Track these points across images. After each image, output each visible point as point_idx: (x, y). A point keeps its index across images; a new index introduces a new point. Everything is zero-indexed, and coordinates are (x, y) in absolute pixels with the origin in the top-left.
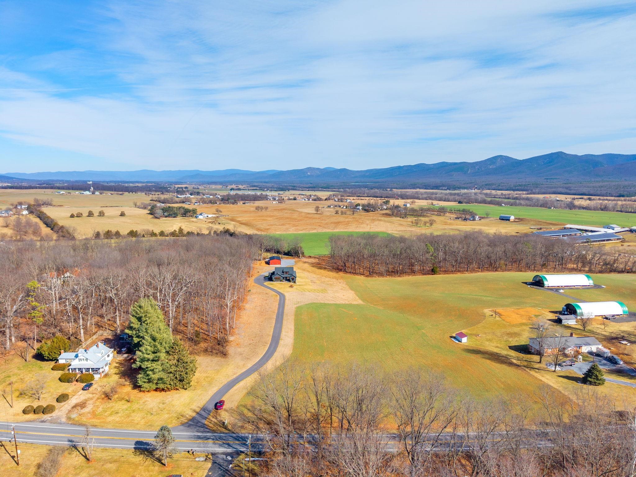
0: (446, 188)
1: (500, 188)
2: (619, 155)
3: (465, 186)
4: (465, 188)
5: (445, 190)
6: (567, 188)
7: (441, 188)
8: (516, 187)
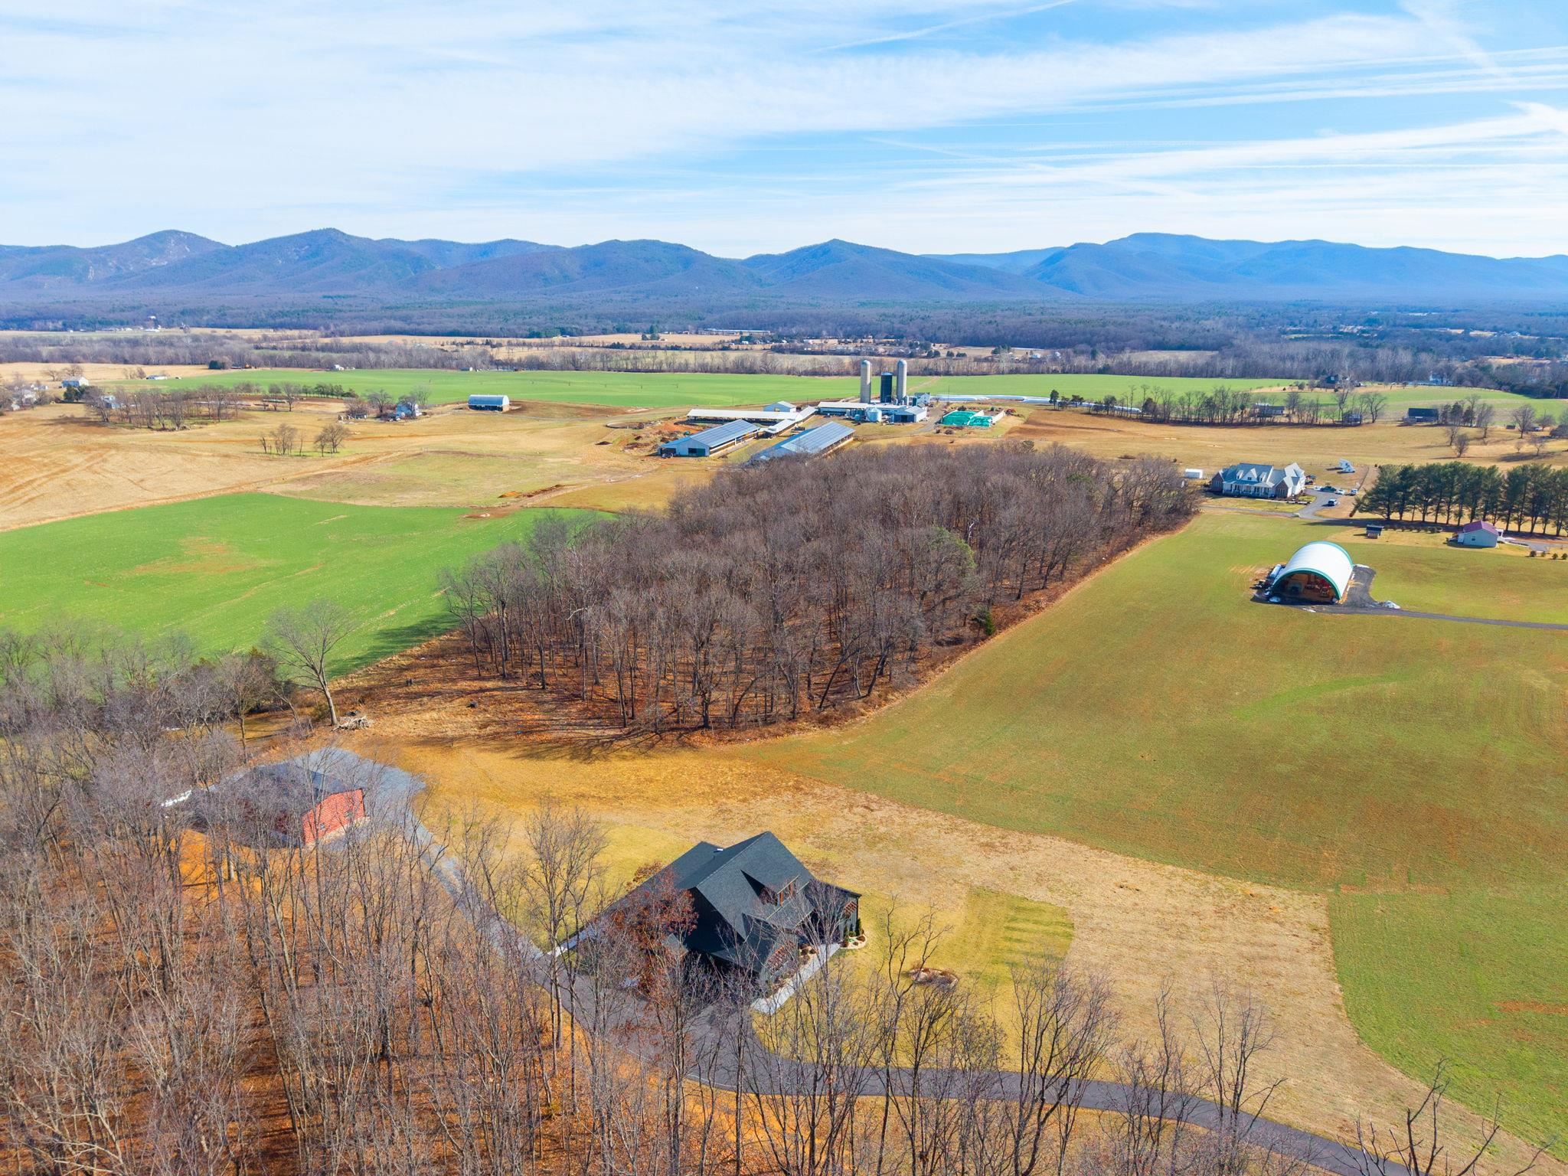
0: (60, 324)
1: (230, 321)
2: (452, 243)
3: (118, 316)
4: (122, 324)
5: (56, 330)
6: (404, 319)
7: (37, 324)
8: (273, 317)
